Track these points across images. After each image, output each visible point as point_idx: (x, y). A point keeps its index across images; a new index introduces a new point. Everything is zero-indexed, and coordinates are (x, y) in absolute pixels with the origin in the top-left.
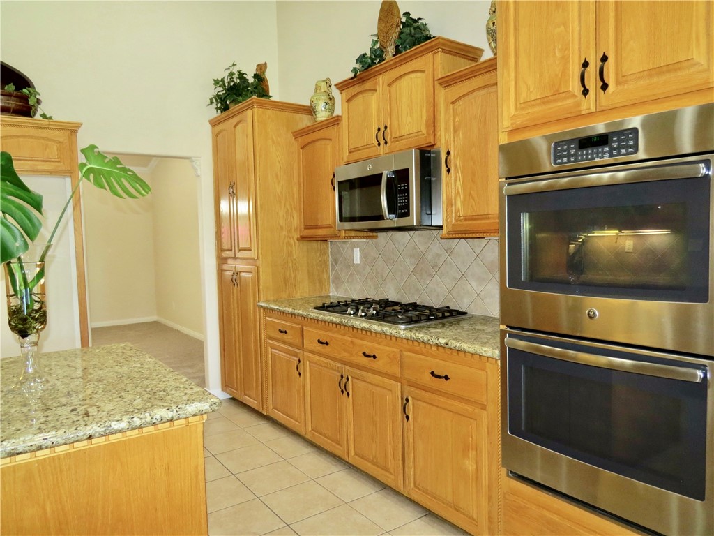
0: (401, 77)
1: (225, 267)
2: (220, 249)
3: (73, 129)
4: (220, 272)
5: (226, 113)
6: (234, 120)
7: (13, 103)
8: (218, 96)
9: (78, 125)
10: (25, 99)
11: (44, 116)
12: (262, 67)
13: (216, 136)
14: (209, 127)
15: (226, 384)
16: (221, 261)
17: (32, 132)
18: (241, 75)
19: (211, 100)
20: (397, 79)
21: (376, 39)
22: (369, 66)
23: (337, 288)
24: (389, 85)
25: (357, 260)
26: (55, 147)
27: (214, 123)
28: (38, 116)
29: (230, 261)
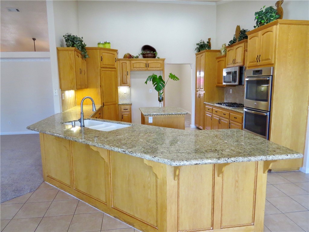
0: (239, 47)
1: (198, 93)
2: (196, 88)
3: (163, 60)
4: (196, 94)
5: (199, 52)
6: (201, 55)
7: (152, 55)
8: (197, 48)
9: (165, 59)
10: (155, 54)
11: (158, 58)
12: (209, 39)
13: (197, 58)
14: (195, 55)
15: (196, 123)
16: (196, 91)
17: (155, 61)
18: (204, 42)
19: (196, 49)
20: (238, 48)
21: (235, 36)
22: (232, 44)
23: (226, 100)
24: (236, 49)
25: (231, 92)
26: (160, 64)
27: (197, 55)
28: (157, 58)
29: (199, 92)
